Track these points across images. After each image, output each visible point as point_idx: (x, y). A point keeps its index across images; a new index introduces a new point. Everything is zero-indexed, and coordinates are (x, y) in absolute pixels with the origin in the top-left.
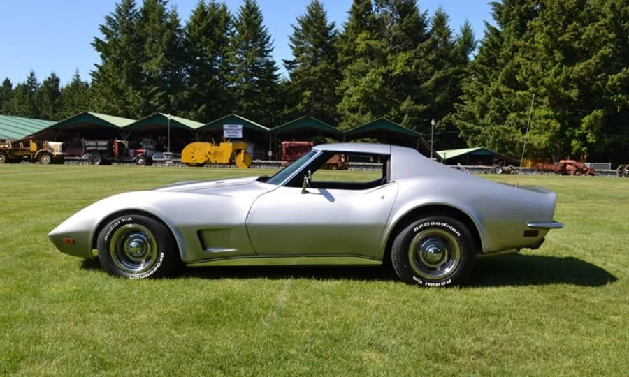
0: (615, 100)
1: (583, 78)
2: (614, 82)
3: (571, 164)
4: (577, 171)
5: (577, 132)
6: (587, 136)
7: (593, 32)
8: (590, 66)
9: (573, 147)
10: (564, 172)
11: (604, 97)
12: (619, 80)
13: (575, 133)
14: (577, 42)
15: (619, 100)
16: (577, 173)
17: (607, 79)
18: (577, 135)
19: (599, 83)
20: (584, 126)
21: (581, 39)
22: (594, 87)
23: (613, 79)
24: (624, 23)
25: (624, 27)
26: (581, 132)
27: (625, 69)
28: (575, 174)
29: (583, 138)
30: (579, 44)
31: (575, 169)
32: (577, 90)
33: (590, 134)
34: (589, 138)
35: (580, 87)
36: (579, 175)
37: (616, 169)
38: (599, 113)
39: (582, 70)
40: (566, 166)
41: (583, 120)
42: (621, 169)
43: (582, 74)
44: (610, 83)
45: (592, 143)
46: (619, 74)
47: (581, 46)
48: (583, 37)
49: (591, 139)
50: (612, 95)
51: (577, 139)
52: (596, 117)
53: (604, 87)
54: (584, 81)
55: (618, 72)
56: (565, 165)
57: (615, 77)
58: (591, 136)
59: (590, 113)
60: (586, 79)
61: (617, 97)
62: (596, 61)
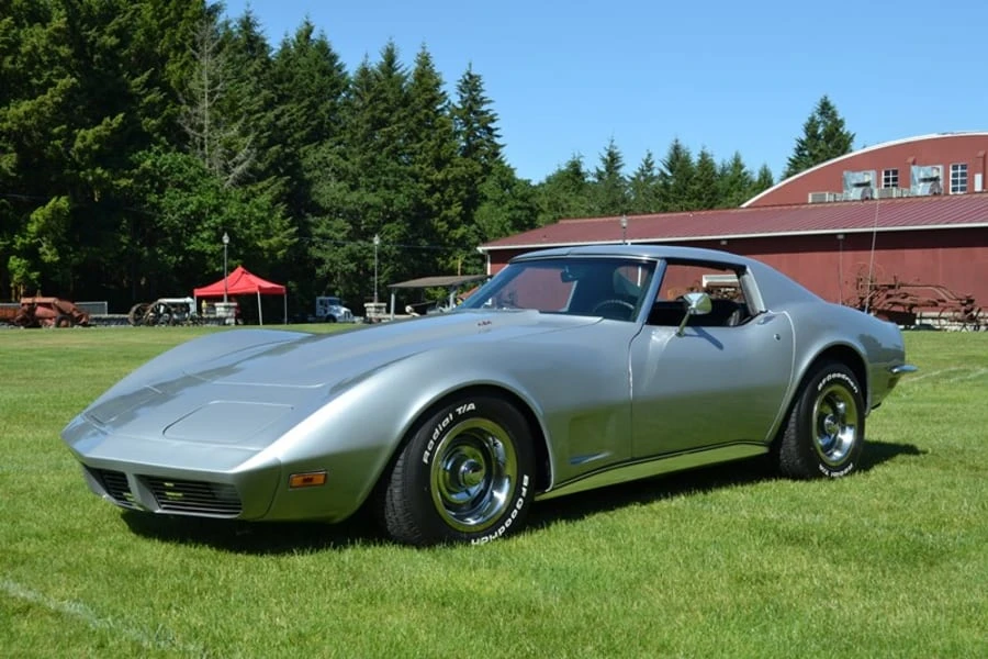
0: (90, 178)
1: (26, 131)
2: (87, 143)
3: (48, 305)
4: (61, 319)
5: (19, 241)
6: (41, 250)
7: (44, 42)
8: (44, 109)
9: (14, 271)
10: (31, 321)
11: (67, 171)
12: (98, 139)
13: (14, 243)
14: (9, 58)
15: (99, 180)
16: (63, 323)
17: (71, 138)
18: (17, 246)
19: (58, 142)
20: (33, 228)
21: (19, 52)
22: (49, 152)
23: (84, 138)
24: (87, 31)
25: (88, 37)
26: (27, 241)
27: (108, 119)
28: (58, 325)
29: (31, 253)
30: (13, 62)
31: (59, 316)
32: (15, 154)
33: (45, 245)
34: (44, 253)
35: (19, 149)
36: (66, 326)
37: (127, 313)
38: (63, 202)
39: (27, 115)
40: (35, 310)
41: (33, 217)
42: (137, 312)
43: (28, 123)
44: (78, 144)
45: (52, 263)
46: (98, 128)
47: (19, 66)
48: (23, 50)
49: (49, 255)
50: (83, 169)
51: (19, 254)
52: (57, 212)
53: (67, 152)
54: (30, 138)
55: (96, 125)
56: (32, 307)
57: (90, 134)
58: (50, 249)
59: (44, 204)
60: (35, 134)
61: (93, 174)
62: (55, 99)
